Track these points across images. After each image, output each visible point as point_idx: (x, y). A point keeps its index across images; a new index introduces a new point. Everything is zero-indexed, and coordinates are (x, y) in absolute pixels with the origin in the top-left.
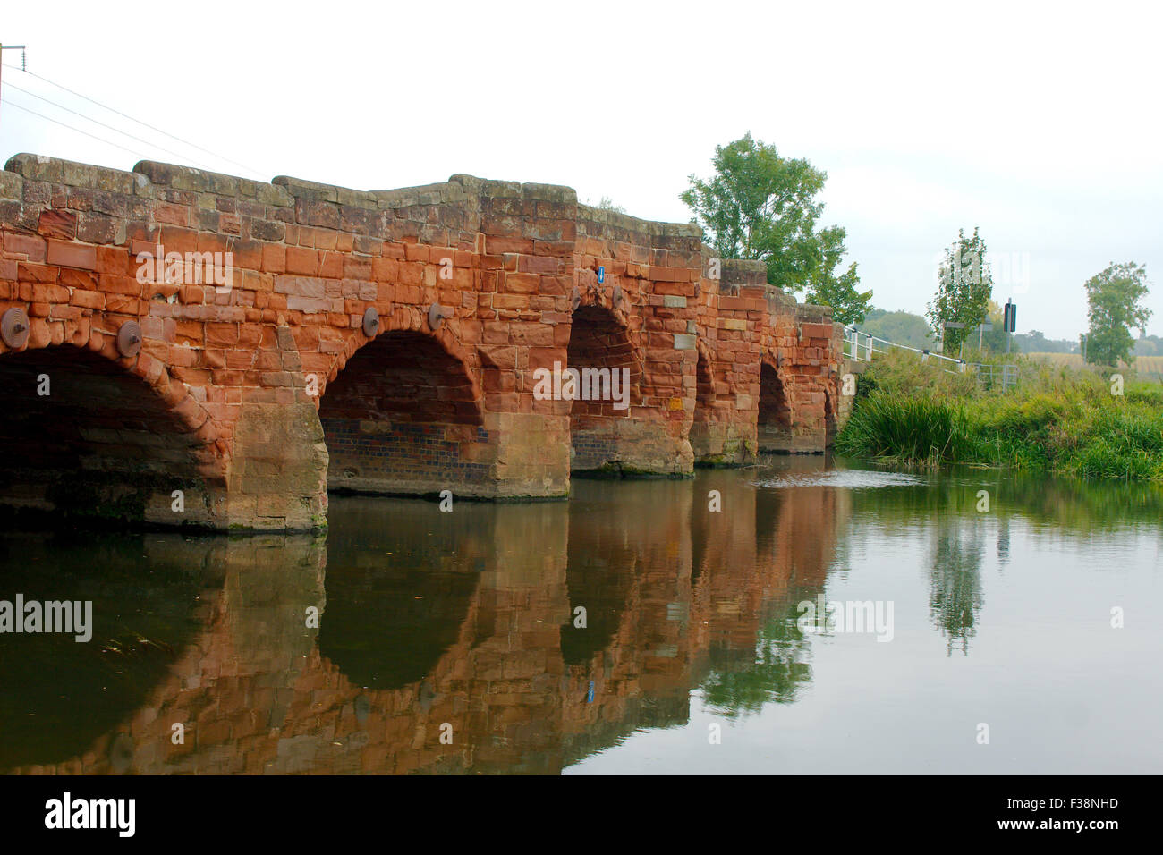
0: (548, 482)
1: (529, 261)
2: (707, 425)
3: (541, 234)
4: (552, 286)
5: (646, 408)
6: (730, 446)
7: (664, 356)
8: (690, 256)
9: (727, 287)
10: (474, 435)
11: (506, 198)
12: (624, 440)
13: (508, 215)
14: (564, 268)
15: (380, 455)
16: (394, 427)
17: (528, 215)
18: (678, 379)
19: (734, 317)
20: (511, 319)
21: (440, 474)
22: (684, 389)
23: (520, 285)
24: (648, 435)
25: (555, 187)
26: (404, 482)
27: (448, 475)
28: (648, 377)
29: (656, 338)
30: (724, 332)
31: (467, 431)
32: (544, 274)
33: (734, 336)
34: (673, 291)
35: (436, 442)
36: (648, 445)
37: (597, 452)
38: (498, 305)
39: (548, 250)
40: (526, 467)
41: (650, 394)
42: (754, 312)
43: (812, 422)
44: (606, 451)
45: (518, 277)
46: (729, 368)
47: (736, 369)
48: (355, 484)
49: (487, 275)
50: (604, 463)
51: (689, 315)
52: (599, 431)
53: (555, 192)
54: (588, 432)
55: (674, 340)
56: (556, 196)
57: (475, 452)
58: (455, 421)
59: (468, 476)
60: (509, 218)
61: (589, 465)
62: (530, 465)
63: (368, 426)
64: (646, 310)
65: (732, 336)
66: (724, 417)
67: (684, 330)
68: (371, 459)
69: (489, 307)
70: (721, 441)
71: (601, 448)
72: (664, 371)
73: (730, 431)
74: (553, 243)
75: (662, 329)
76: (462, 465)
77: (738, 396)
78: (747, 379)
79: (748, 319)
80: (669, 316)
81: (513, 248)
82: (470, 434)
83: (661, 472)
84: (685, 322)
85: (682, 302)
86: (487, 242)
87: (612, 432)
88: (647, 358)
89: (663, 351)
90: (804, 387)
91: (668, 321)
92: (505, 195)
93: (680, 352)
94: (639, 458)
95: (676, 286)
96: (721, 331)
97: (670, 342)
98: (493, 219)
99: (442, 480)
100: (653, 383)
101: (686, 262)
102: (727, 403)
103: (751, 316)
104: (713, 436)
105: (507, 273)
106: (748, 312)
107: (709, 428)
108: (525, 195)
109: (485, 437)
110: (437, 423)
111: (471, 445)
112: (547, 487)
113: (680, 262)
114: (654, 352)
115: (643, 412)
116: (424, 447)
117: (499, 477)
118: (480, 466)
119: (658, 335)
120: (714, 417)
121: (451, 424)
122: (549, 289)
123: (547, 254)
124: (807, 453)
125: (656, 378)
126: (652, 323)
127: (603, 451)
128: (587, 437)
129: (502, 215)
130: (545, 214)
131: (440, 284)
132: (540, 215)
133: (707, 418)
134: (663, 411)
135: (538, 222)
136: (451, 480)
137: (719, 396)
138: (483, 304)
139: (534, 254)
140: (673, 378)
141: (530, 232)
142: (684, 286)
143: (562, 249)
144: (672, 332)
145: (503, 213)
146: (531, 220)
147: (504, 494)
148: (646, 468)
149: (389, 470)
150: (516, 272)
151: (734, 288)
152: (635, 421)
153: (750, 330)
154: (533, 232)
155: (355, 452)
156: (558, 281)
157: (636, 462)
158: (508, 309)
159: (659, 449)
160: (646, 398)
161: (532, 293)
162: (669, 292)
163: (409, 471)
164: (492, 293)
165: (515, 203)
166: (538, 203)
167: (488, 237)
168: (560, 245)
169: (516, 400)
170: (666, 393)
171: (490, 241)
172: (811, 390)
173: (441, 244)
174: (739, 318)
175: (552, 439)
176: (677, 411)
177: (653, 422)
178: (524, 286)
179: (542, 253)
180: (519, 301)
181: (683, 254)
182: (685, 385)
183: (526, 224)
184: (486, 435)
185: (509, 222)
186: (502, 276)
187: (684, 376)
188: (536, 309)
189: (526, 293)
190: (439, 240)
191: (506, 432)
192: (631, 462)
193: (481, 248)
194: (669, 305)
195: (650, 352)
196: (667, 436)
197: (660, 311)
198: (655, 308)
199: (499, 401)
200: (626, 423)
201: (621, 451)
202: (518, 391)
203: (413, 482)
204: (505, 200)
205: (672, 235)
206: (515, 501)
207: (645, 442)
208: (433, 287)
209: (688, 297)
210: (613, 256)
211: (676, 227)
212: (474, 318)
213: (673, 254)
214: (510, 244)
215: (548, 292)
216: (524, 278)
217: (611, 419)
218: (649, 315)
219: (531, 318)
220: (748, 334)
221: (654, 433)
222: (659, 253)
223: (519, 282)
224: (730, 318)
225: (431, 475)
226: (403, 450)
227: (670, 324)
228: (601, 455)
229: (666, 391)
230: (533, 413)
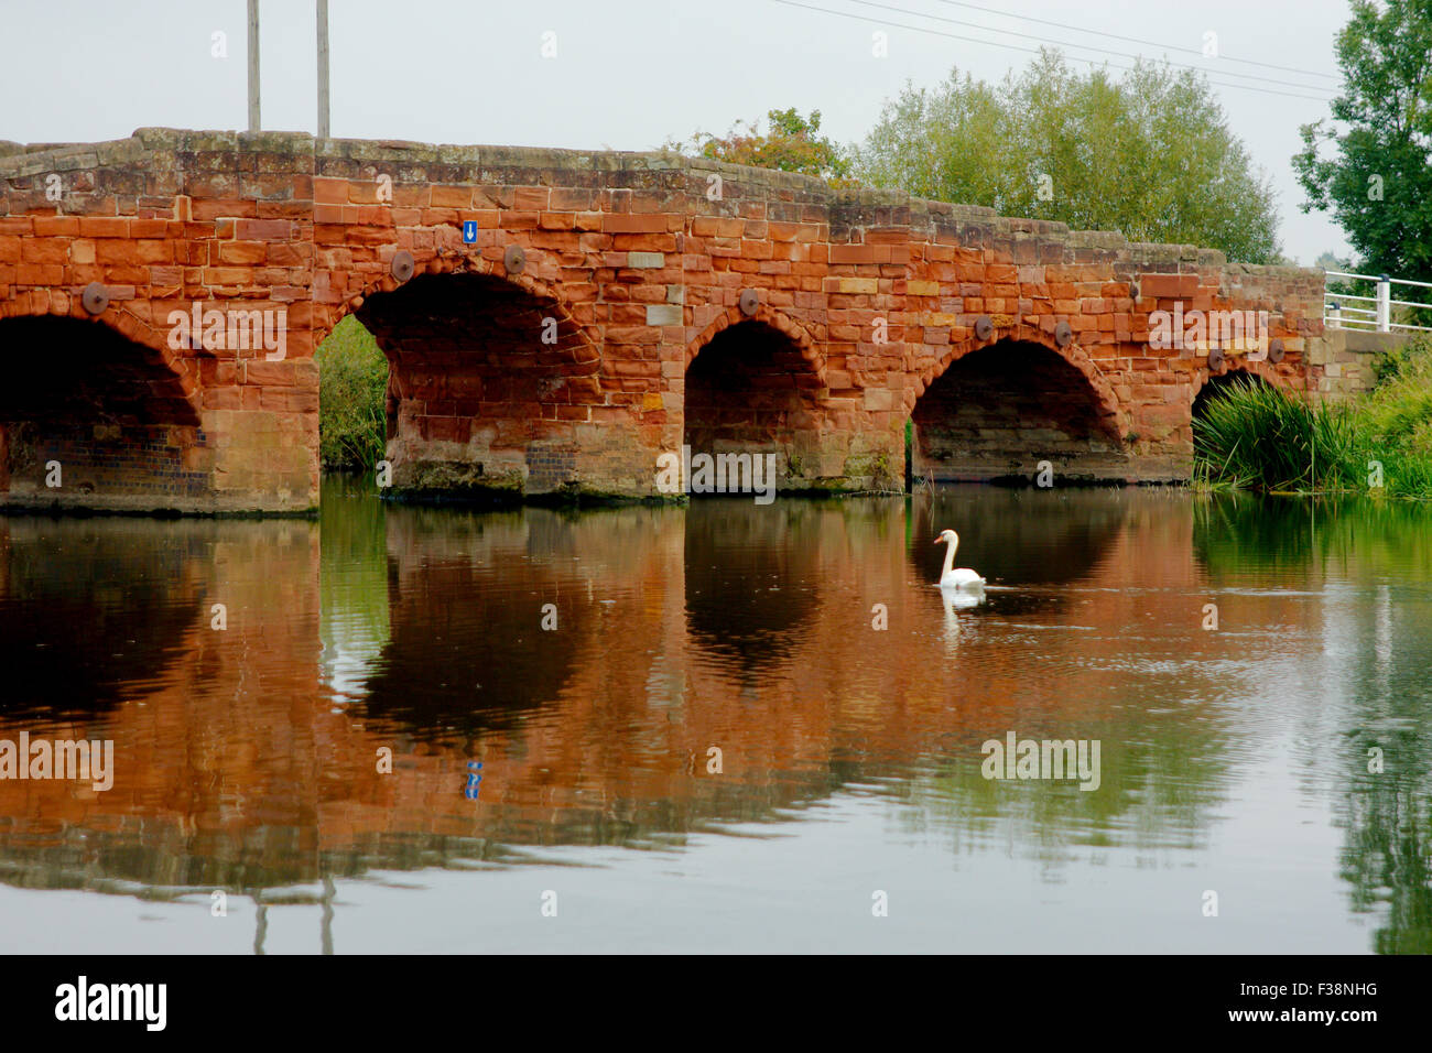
0: (284, 494)
1: (250, 226)
2: (817, 435)
3: (265, 192)
4: (282, 255)
5: (611, 408)
6: (856, 465)
7: (632, 337)
8: (666, 196)
9: (844, 231)
10: (193, 437)
11: (215, 152)
12: (583, 453)
13: (219, 172)
14: (299, 232)
15: (112, 465)
16: (124, 431)
17: (245, 170)
18: (654, 366)
19: (857, 275)
20: (231, 297)
21: (165, 487)
22: (664, 381)
23: (239, 256)
24: (613, 445)
25: (282, 134)
26: (134, 497)
27: (172, 488)
28: (608, 365)
29: (619, 312)
30: (839, 297)
31: (187, 432)
32: (272, 241)
33: (856, 303)
34: (643, 246)
35: (161, 449)
36: (613, 459)
37: (552, 470)
38: (210, 281)
39: (275, 211)
40: (254, 476)
41: (613, 388)
42: (889, 265)
43: (1165, 432)
44: (561, 468)
45: (236, 246)
46: (850, 350)
47: (862, 351)
48: (90, 503)
49: (194, 247)
50: (559, 484)
51: (668, 278)
52: (554, 441)
53: (281, 140)
54: (543, 443)
55: (646, 312)
56: (282, 145)
57: (195, 458)
58: (177, 423)
59: (190, 487)
60: (221, 176)
61: (543, 488)
62: (259, 473)
63: (103, 431)
64: (603, 274)
65: (853, 303)
66: (844, 423)
67: (662, 298)
68: (105, 471)
69: (199, 284)
70: (842, 458)
71: (556, 464)
72: (631, 357)
73: (856, 443)
74: (282, 202)
75: (626, 299)
76: (184, 475)
77: (866, 390)
78: (880, 364)
79: (882, 276)
80: (637, 281)
81: (228, 212)
82: (190, 437)
83: (632, 495)
84: (662, 288)
85: (657, 260)
86: (192, 206)
87: (570, 443)
88: (606, 339)
89: (631, 329)
90: (1149, 376)
91: (637, 288)
92: (213, 149)
93: (657, 330)
94: (600, 476)
95: (648, 238)
96: (835, 297)
97: (641, 317)
98: (199, 178)
99: (167, 494)
100: (617, 373)
101: (660, 205)
102: (852, 400)
103: (886, 272)
104: (826, 450)
105: (221, 242)
106: (881, 266)
107: (821, 439)
108: (241, 147)
109: (202, 440)
110: (161, 425)
111: (191, 451)
112: (284, 501)
113: (651, 205)
114: (618, 331)
115: (608, 413)
116: (150, 454)
117: (217, 487)
118: (201, 475)
119: (623, 307)
120: (830, 423)
121: (172, 426)
122: (280, 258)
123: (275, 215)
124: (1158, 484)
125: (620, 367)
126: (612, 292)
127: (558, 468)
128: (541, 450)
129: (211, 173)
130: (269, 168)
131: (103, 261)
132: (262, 169)
133: (819, 423)
134: (633, 411)
135: (260, 178)
136: (175, 494)
137: (834, 392)
138: (191, 281)
139: (257, 217)
140: (646, 365)
141: (249, 190)
142: (659, 238)
143: (298, 209)
144: (643, 302)
145: (213, 170)
146: (251, 176)
147: (225, 508)
148: (609, 490)
149: (120, 484)
150: (234, 240)
151: (855, 232)
152: (597, 426)
153: (886, 293)
154: (254, 191)
155: (90, 464)
156: (291, 248)
157: (597, 481)
158: (225, 285)
159: (628, 465)
160: (609, 395)
161: (256, 265)
162: (634, 248)
163: (138, 484)
164: (203, 267)
165: (227, 156)
166: (258, 155)
167: (195, 200)
168: (291, 205)
169: (237, 394)
170: (637, 387)
171: (197, 204)
172: (1163, 381)
173: (102, 214)
174: (864, 276)
175: (288, 441)
176: (654, 411)
177: (618, 426)
178: (246, 257)
179: (269, 216)
180: (239, 275)
181: (655, 194)
182: (666, 374)
183: (244, 181)
184: (203, 438)
185: (220, 181)
186: (214, 246)
187: (664, 363)
188: (262, 284)
189: (250, 265)
190: (96, 209)
191: (224, 434)
192: (591, 483)
193: (183, 213)
194: (635, 266)
195: (610, 331)
196: (640, 446)
197: (623, 274)
198: (617, 270)
199: (216, 396)
200: (586, 429)
201: (578, 468)
202: (241, 384)
203: (142, 497)
204: (214, 154)
205: (637, 168)
206: (241, 516)
207: (608, 454)
208: (91, 265)
209: (667, 254)
210: (500, 205)
211: (642, 158)
212: (181, 298)
213: (641, 195)
214: (224, 207)
215: (279, 263)
216: (245, 248)
217: (568, 425)
218: (608, 281)
219: (257, 296)
220: (881, 298)
221: (621, 442)
222: (617, 195)
223: (240, 252)
224: (850, 276)
225: (157, 488)
226: (132, 459)
227: (640, 291)
228: (556, 474)
229: (638, 383)
230: (261, 410)
